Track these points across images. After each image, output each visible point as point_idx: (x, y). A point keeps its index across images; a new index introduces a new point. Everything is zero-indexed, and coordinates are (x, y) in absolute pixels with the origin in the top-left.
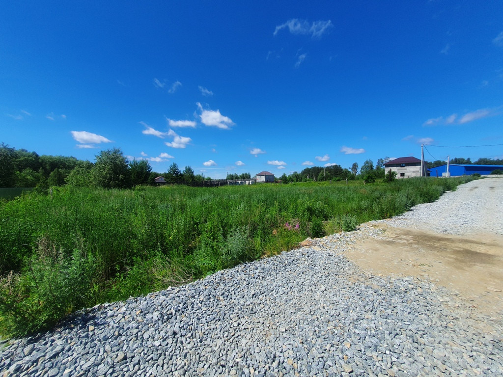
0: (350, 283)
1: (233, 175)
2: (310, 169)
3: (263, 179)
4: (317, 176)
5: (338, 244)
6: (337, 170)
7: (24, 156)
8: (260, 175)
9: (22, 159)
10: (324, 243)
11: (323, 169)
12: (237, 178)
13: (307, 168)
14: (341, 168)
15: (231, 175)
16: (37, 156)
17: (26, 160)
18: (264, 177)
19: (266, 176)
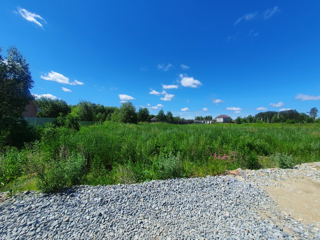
0: (259, 218)
1: (199, 117)
2: (264, 113)
3: (221, 120)
4: (270, 119)
5: (265, 178)
6: (292, 114)
7: (99, 107)
8: (219, 117)
9: (98, 108)
10: (251, 175)
11: (277, 113)
12: (202, 119)
13: (262, 112)
14: (297, 112)
15: (198, 117)
16: (103, 107)
17: (99, 109)
18: (222, 118)
19: (224, 118)
